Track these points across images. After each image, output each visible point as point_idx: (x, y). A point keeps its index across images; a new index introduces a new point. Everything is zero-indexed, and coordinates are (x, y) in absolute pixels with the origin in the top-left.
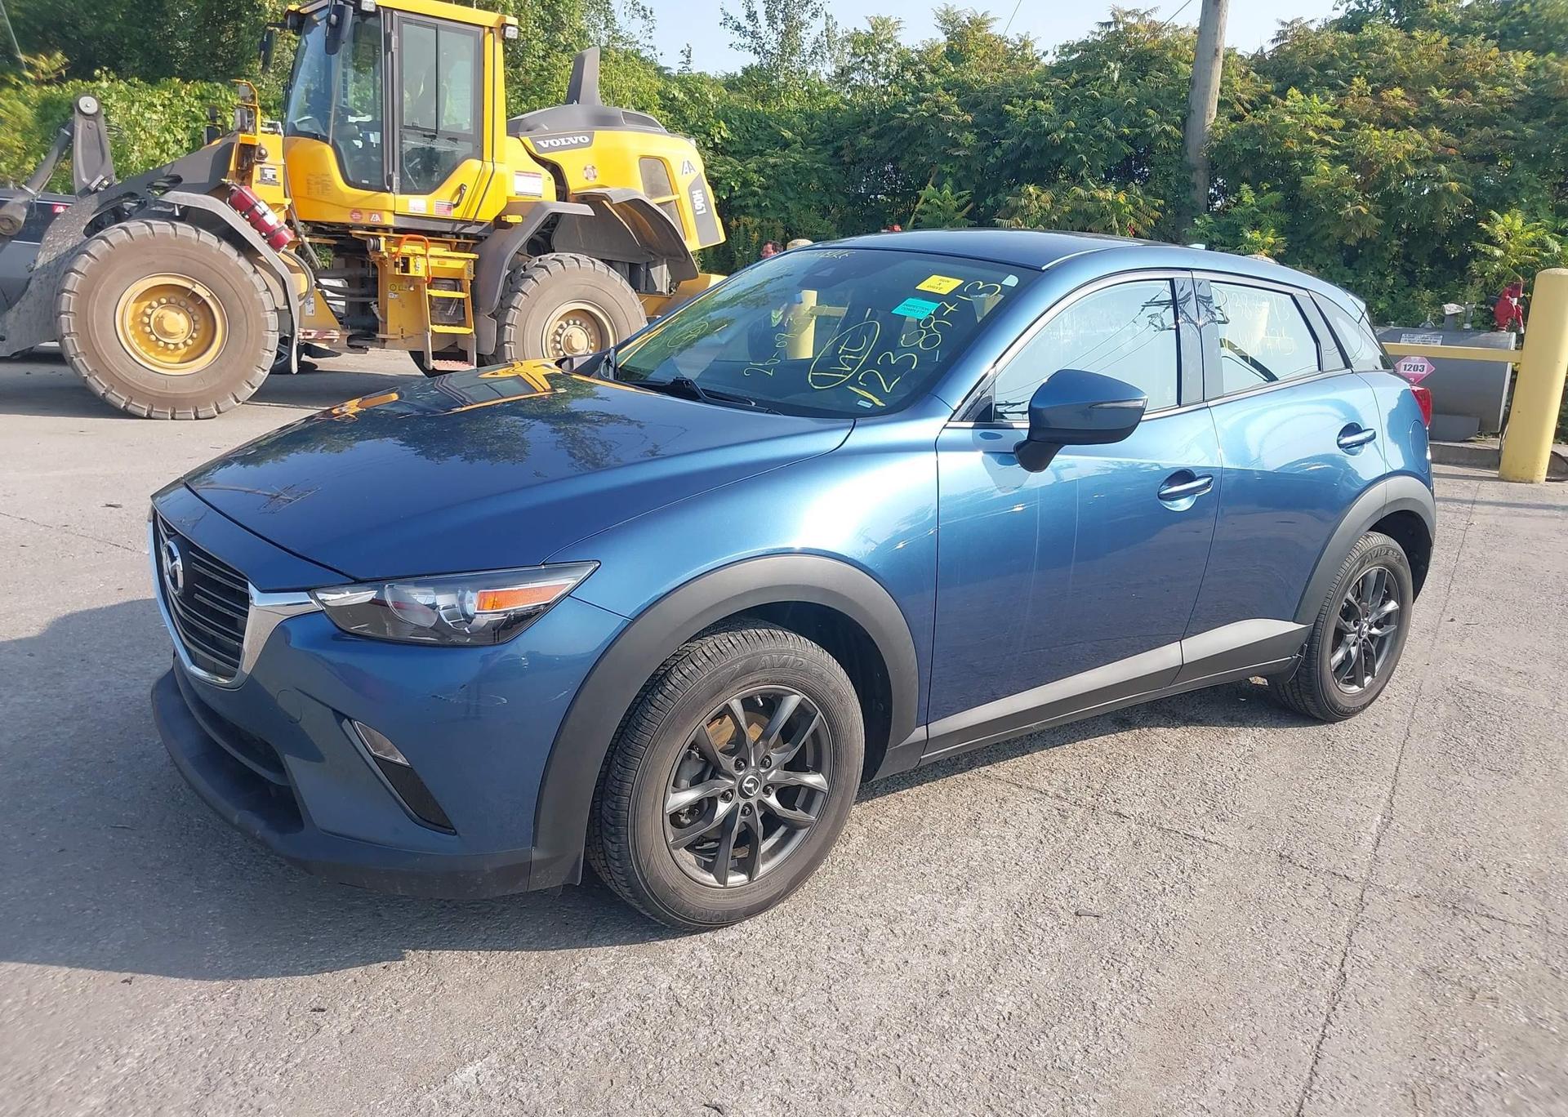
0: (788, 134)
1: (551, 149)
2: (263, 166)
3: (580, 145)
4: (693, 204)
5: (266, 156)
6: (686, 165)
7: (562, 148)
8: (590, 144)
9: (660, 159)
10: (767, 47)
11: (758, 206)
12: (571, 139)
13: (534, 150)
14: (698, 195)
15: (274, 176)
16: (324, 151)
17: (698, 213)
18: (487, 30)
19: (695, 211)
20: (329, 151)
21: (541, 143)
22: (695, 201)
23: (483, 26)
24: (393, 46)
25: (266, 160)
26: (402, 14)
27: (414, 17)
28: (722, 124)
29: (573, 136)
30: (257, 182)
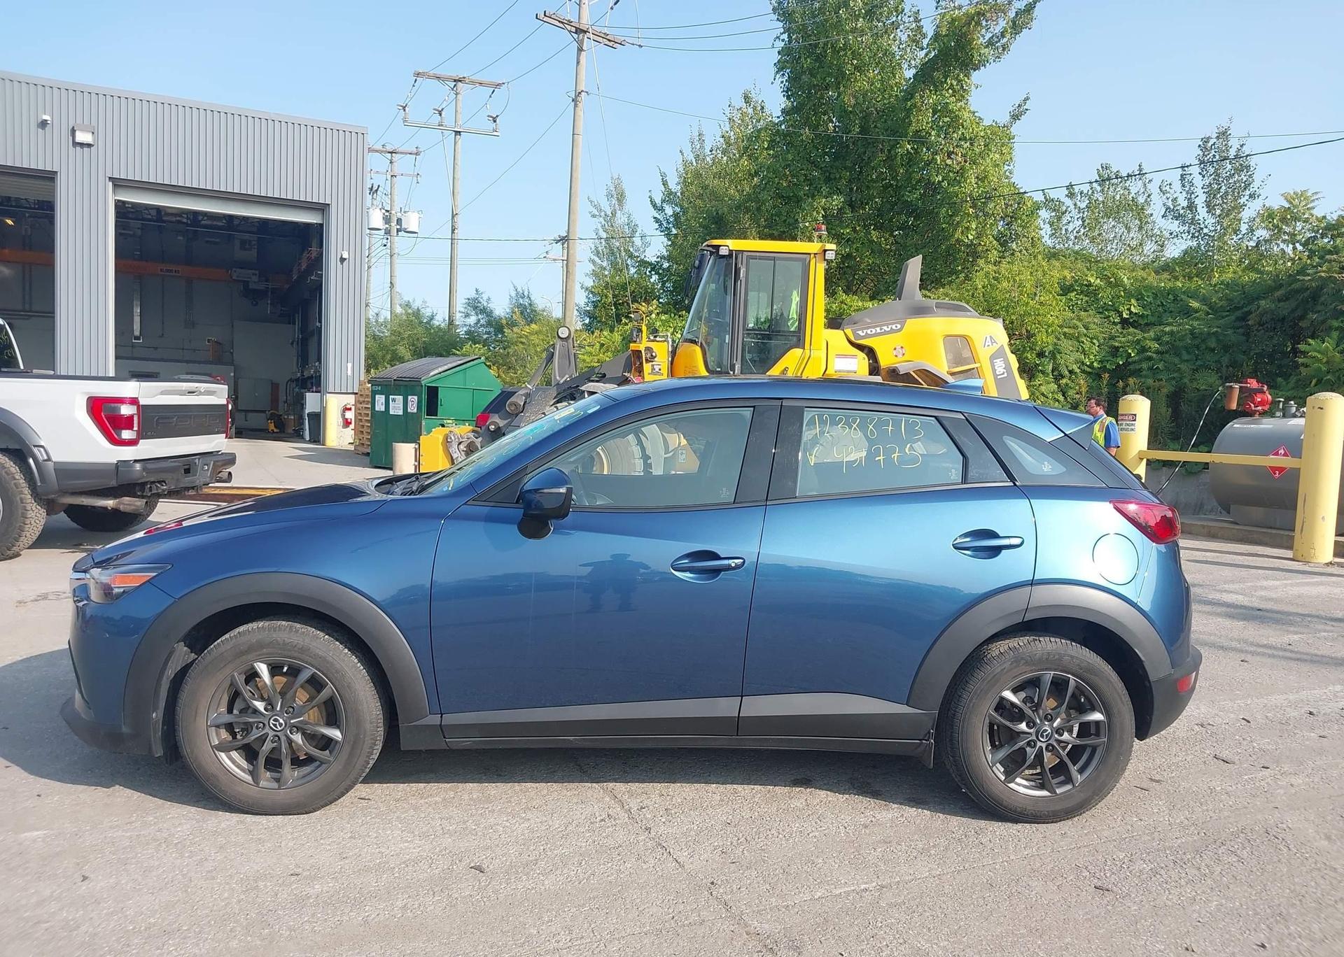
0: (1195, 304)
1: (868, 336)
2: (654, 363)
3: (892, 331)
4: (994, 370)
5: (655, 357)
6: (988, 339)
7: (876, 335)
8: (900, 330)
9: (965, 338)
10: (1205, 231)
11: (1151, 369)
12: (885, 328)
13: (852, 338)
14: (999, 364)
15: (660, 370)
16: (695, 350)
17: (999, 377)
18: (812, 256)
19: (995, 375)
20: (698, 349)
21: (860, 332)
22: (996, 368)
23: (810, 254)
24: (741, 276)
25: (656, 359)
26: (749, 254)
27: (758, 254)
28: (1133, 301)
29: (887, 325)
30: (649, 374)
